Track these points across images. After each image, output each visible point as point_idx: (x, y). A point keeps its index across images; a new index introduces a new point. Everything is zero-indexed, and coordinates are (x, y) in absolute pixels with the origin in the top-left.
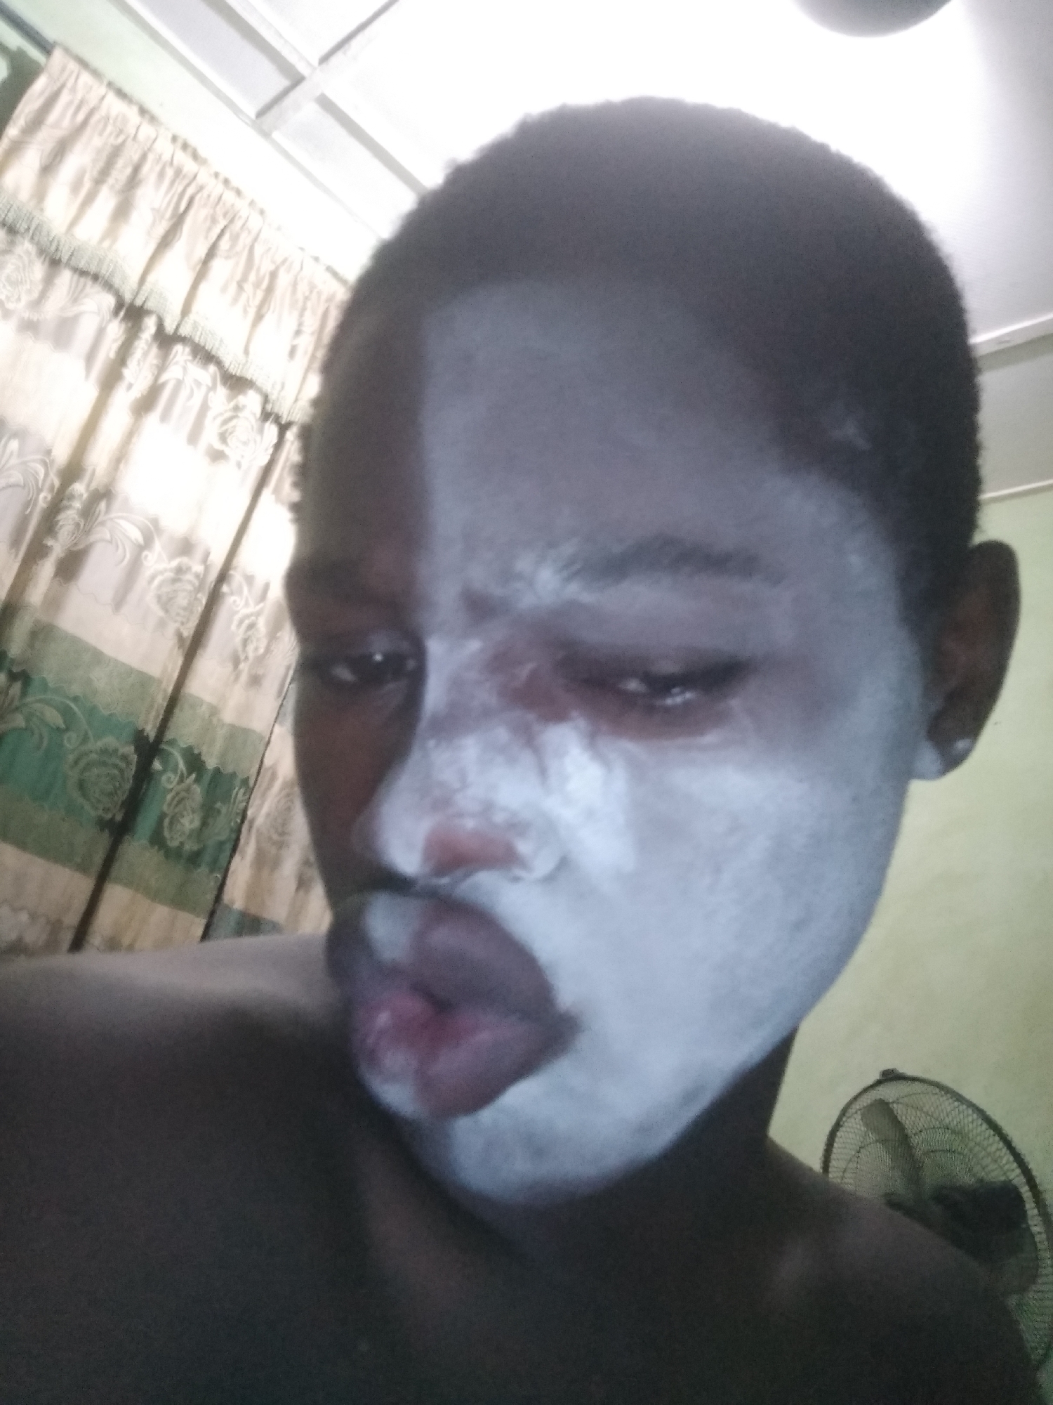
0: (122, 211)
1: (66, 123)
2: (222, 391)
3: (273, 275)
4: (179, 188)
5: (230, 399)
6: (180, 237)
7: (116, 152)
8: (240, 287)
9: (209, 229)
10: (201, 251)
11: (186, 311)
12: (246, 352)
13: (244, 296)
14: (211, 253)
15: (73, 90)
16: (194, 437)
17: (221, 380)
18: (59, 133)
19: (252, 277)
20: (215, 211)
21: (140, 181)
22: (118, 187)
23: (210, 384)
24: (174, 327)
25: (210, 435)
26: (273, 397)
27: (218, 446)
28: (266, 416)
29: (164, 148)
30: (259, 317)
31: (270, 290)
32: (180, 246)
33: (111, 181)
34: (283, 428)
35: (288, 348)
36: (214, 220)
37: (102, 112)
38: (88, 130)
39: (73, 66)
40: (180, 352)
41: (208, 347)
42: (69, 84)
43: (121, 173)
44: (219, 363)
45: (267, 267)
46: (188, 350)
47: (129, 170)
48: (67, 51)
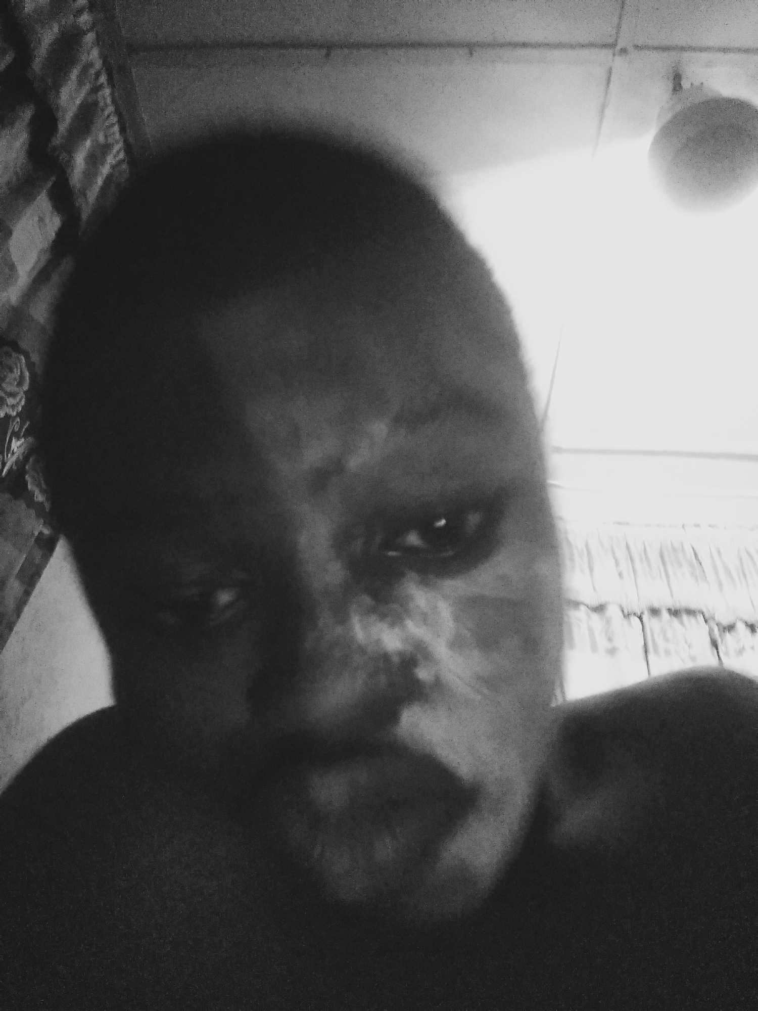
2: (595, 617)
5: (601, 618)
12: (594, 589)
16: (594, 649)
17: (591, 612)
23: (586, 617)
26: (624, 606)
27: (609, 645)
28: (627, 616)
30: (591, 569)
31: (589, 553)
34: (640, 618)
35: (618, 576)
44: (584, 604)
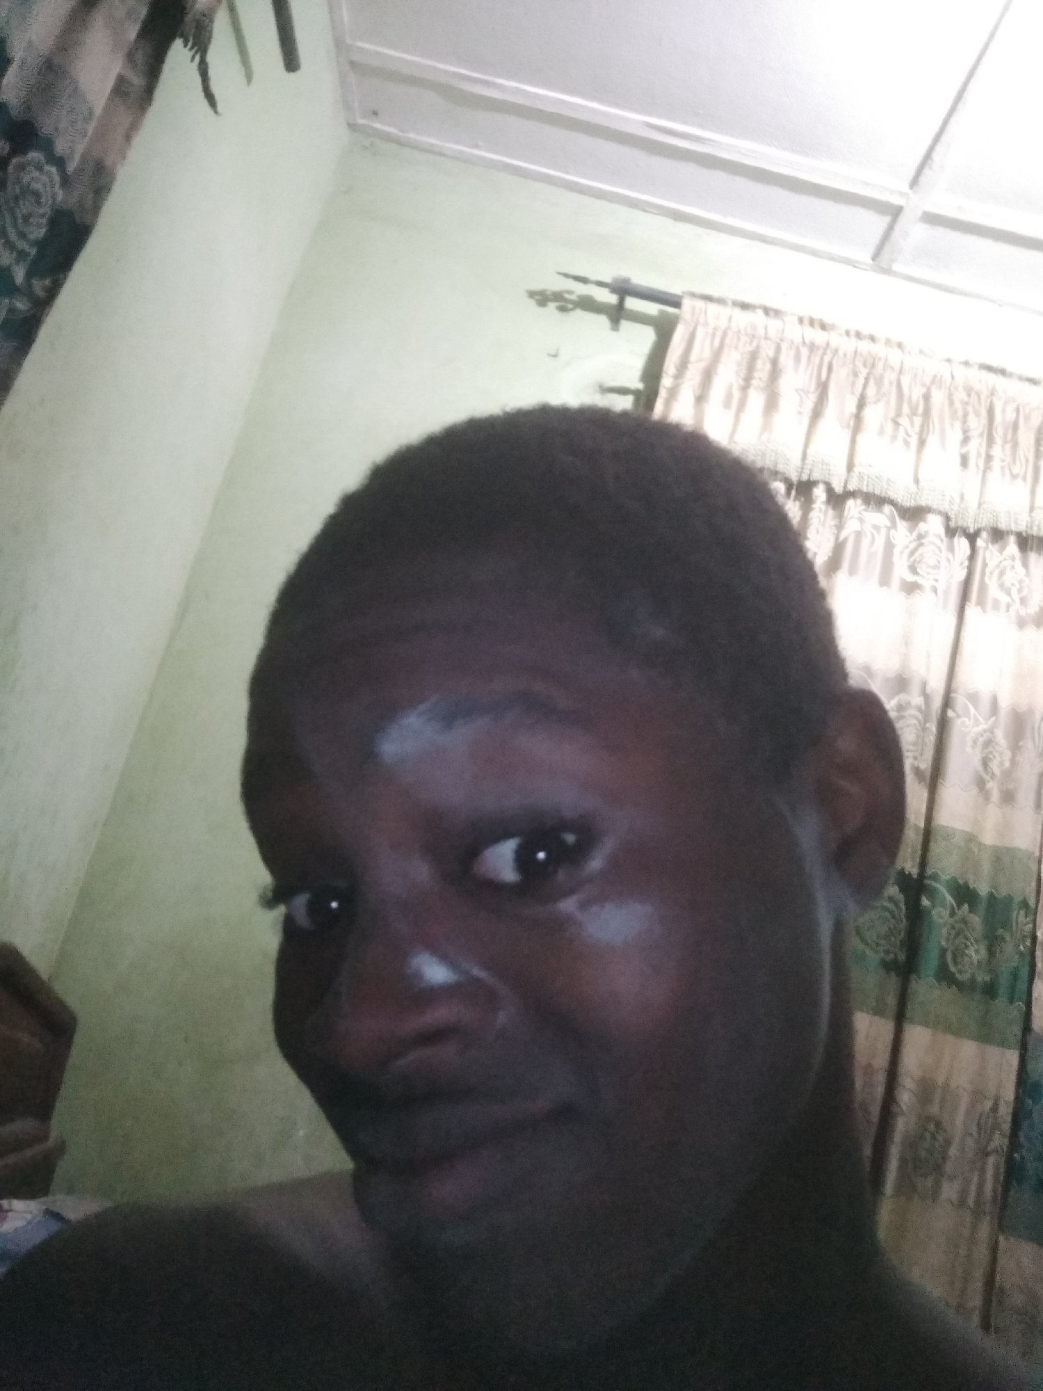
0: (771, 404)
1: (707, 354)
2: (902, 525)
3: (927, 397)
4: (817, 360)
5: (911, 530)
6: (827, 405)
7: (754, 356)
8: (897, 424)
9: (853, 384)
10: (851, 407)
11: (850, 467)
12: (917, 481)
13: (901, 429)
14: (861, 405)
15: (706, 324)
16: (885, 580)
17: (899, 515)
18: (702, 365)
19: (906, 409)
20: (854, 365)
21: (781, 370)
22: (762, 385)
23: (888, 524)
24: (843, 485)
25: (901, 571)
26: (954, 513)
28: (951, 532)
29: (794, 332)
30: (922, 443)
31: (927, 413)
32: (830, 411)
33: (755, 382)
35: (958, 460)
36: (856, 374)
37: (734, 328)
38: (726, 350)
39: (700, 304)
40: (853, 506)
41: (877, 492)
42: (702, 320)
43: (762, 370)
44: (892, 502)
45: (917, 393)
46: (859, 501)
47: (768, 366)
48: (693, 295)
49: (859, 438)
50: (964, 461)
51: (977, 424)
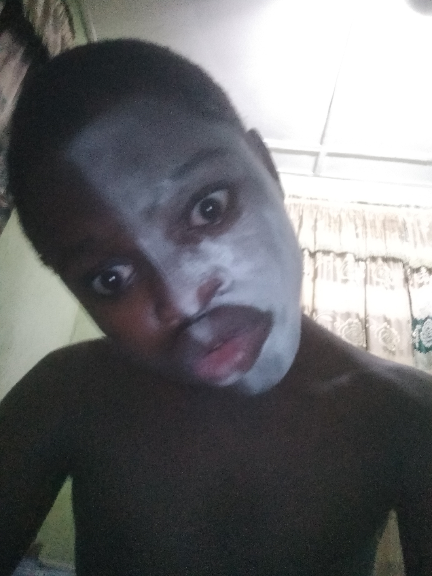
5: (342, 260)
8: (330, 226)
9: (312, 215)
11: (315, 243)
12: (341, 244)
13: (332, 228)
16: (335, 279)
20: (311, 209)
24: (314, 249)
25: (340, 276)
26: (356, 254)
27: (345, 278)
28: (358, 260)
30: (340, 231)
32: (305, 225)
34: (365, 261)
36: (312, 212)
40: (319, 255)
45: (336, 215)
46: (321, 254)
49: (317, 233)
50: (357, 235)
51: (359, 222)
